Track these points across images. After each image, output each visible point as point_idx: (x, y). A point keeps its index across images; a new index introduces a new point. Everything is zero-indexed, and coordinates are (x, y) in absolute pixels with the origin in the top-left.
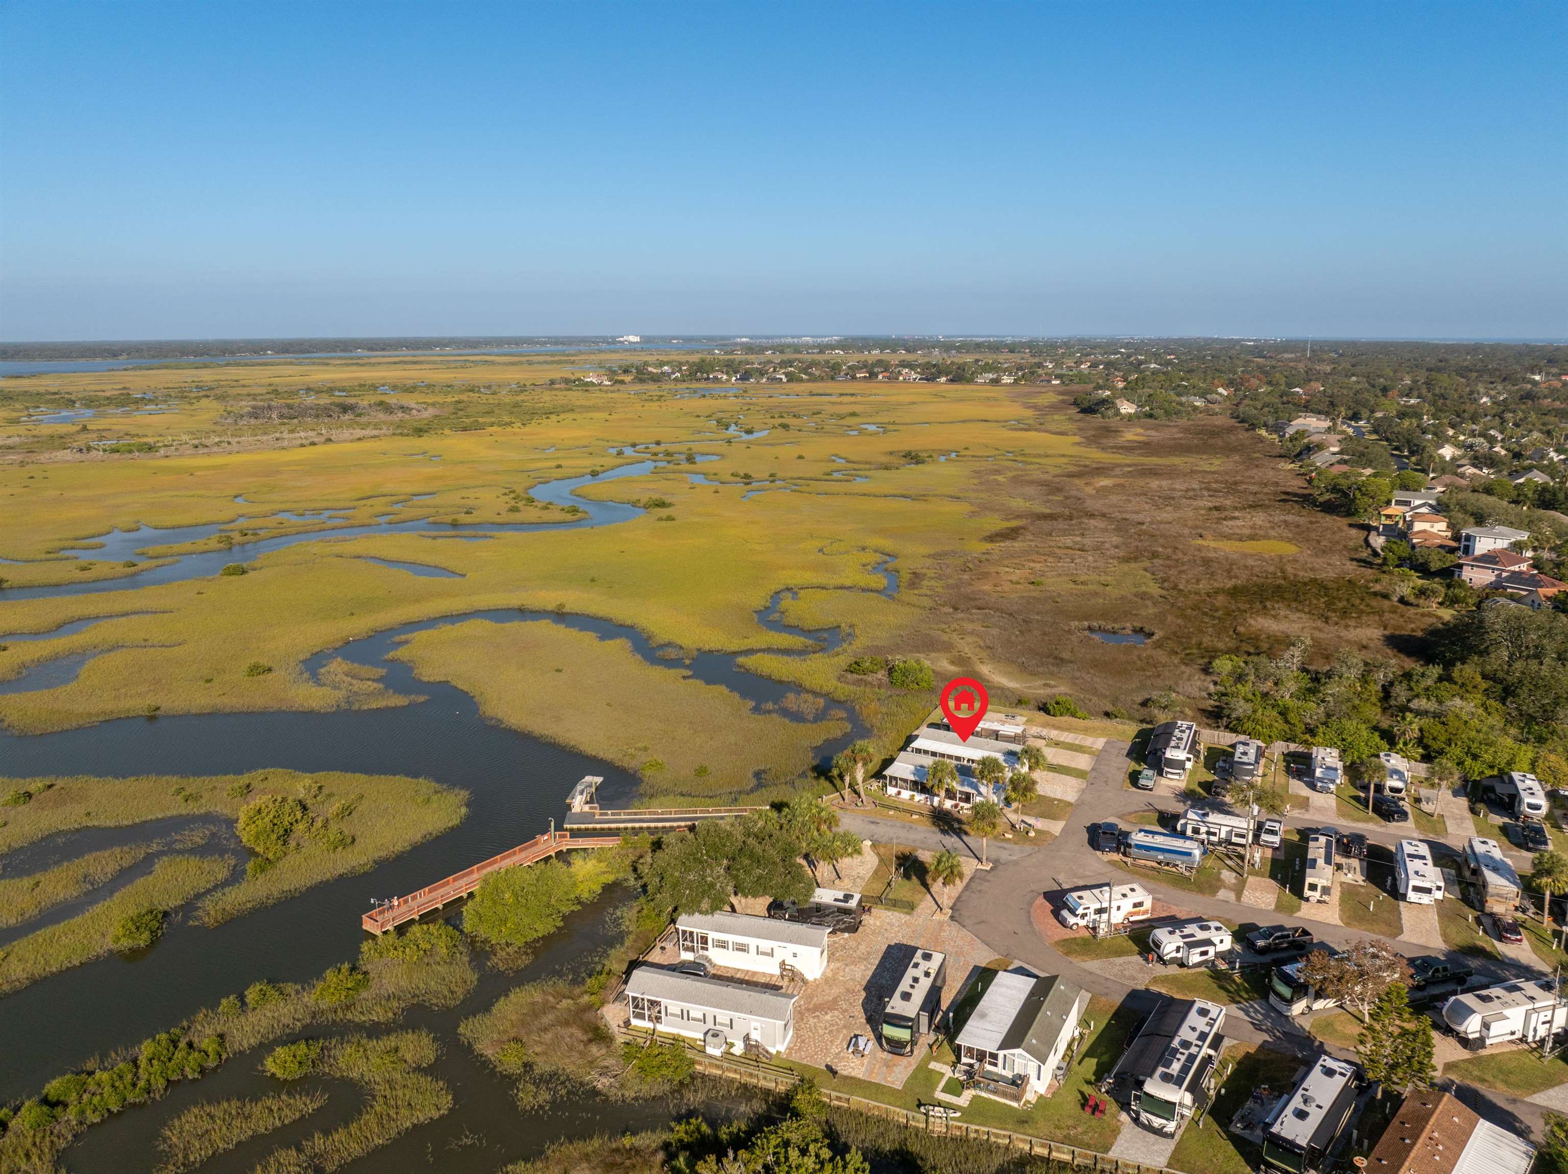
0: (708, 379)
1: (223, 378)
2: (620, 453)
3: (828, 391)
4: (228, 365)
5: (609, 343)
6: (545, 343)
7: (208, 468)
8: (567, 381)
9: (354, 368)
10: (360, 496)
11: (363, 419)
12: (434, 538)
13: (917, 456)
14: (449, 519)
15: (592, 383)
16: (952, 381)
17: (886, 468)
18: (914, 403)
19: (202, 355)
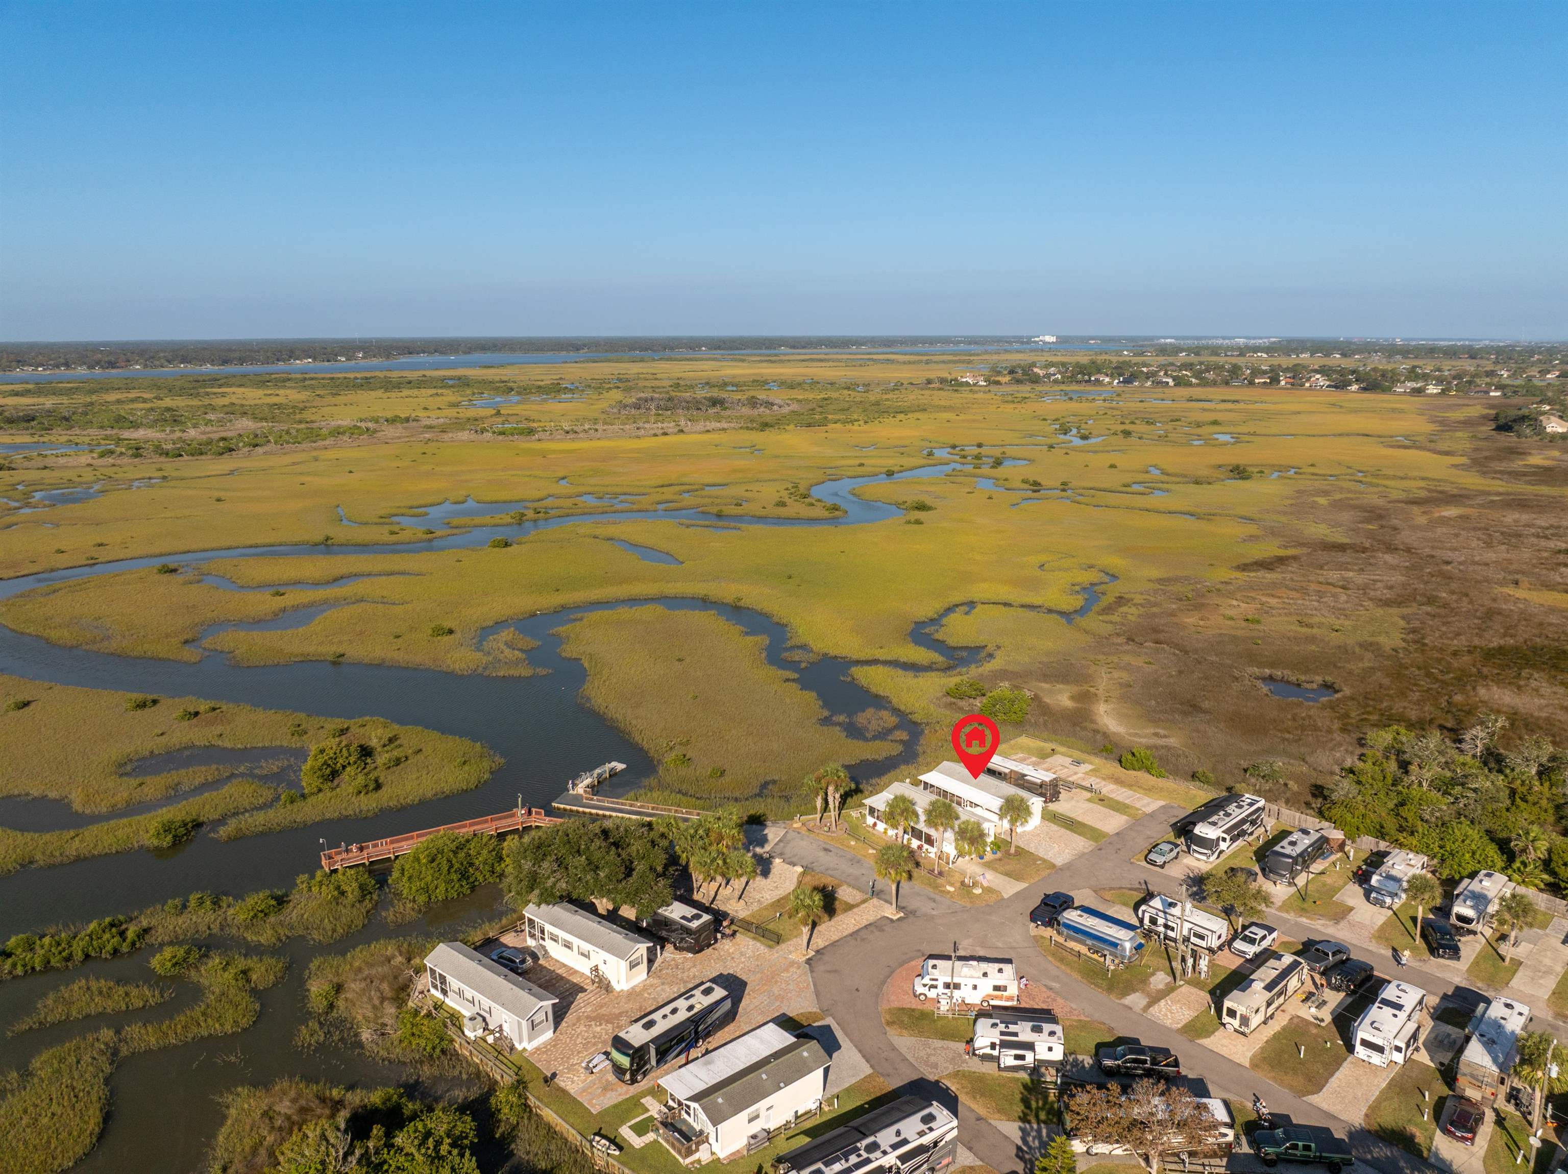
0: (1089, 381)
1: (645, 371)
2: (930, 454)
3: (1210, 397)
4: (661, 359)
5: (1022, 343)
6: (959, 342)
7: (561, 452)
8: (943, 381)
9: (765, 364)
10: (661, 483)
11: (728, 413)
12: (688, 526)
13: (1244, 471)
14: (714, 510)
15: (967, 384)
16: (1365, 389)
17: (1197, 482)
18: (1299, 413)
19: (646, 350)
